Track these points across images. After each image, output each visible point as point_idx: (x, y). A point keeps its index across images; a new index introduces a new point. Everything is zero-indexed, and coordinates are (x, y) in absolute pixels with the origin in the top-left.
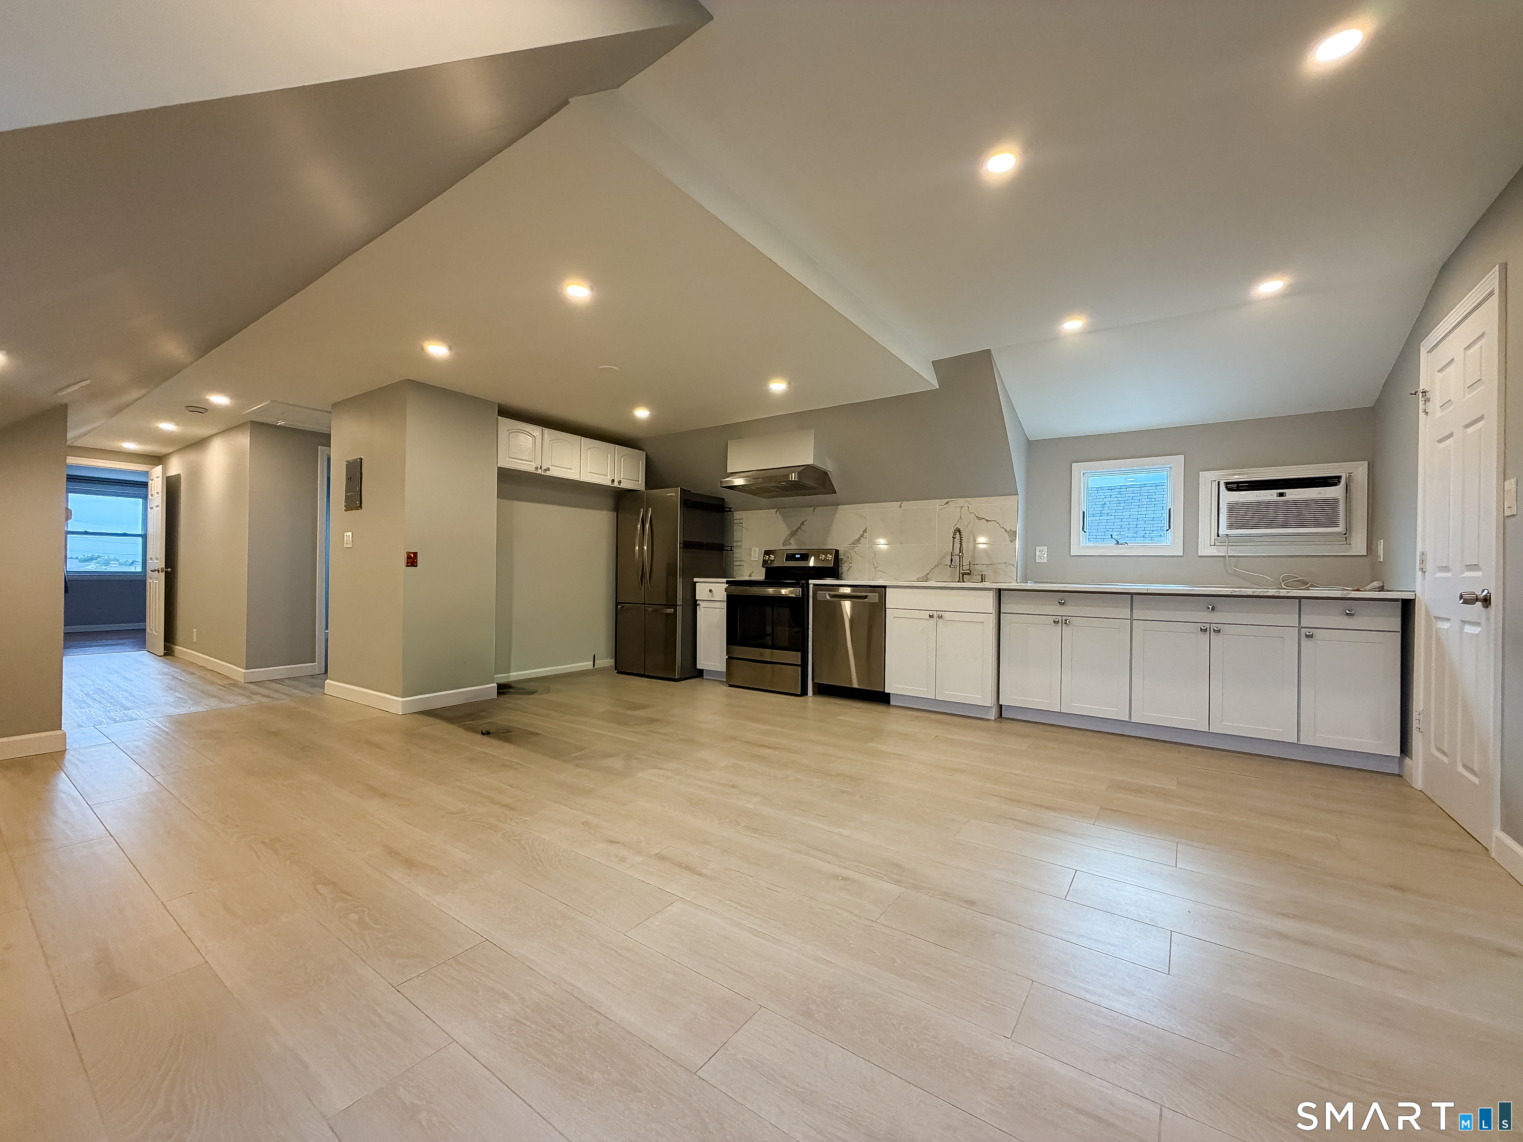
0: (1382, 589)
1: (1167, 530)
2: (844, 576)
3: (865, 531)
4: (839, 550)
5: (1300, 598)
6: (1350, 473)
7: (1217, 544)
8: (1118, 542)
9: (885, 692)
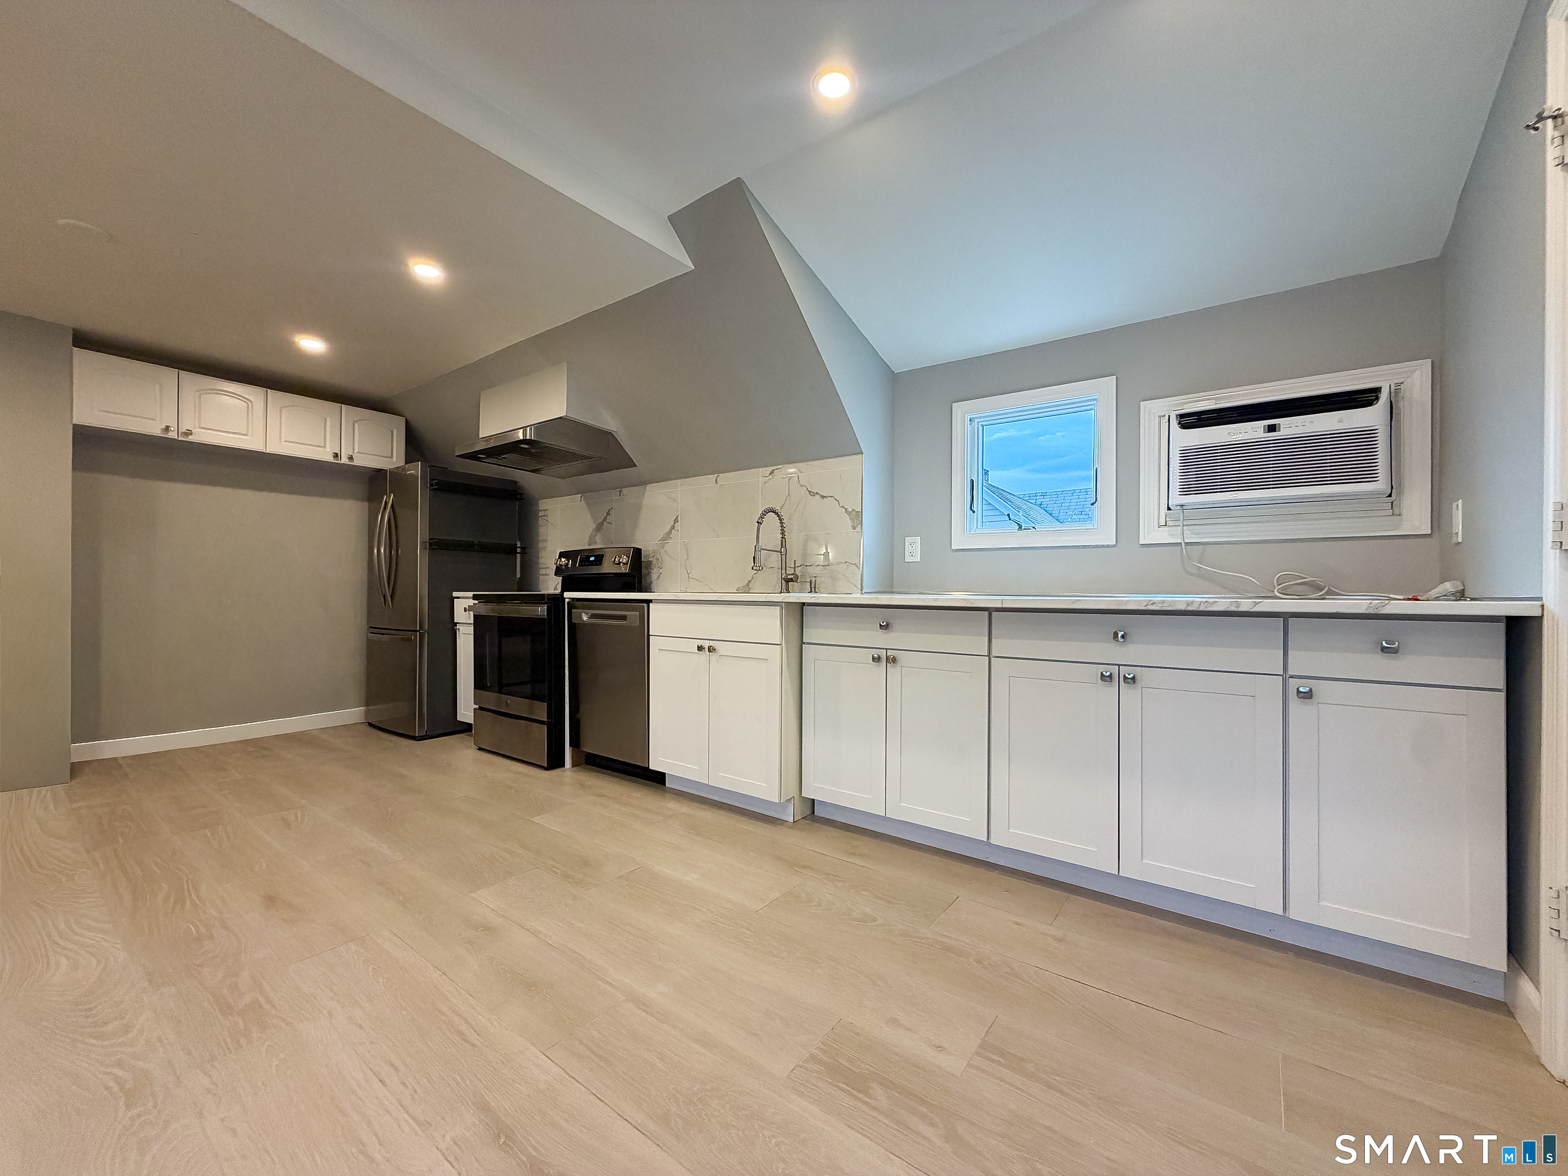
0: (1461, 595)
1: (1092, 504)
2: (654, 586)
3: (676, 521)
4: (641, 549)
5: (1286, 617)
6: (1398, 384)
7: (1170, 523)
8: (1020, 527)
9: (650, 768)
